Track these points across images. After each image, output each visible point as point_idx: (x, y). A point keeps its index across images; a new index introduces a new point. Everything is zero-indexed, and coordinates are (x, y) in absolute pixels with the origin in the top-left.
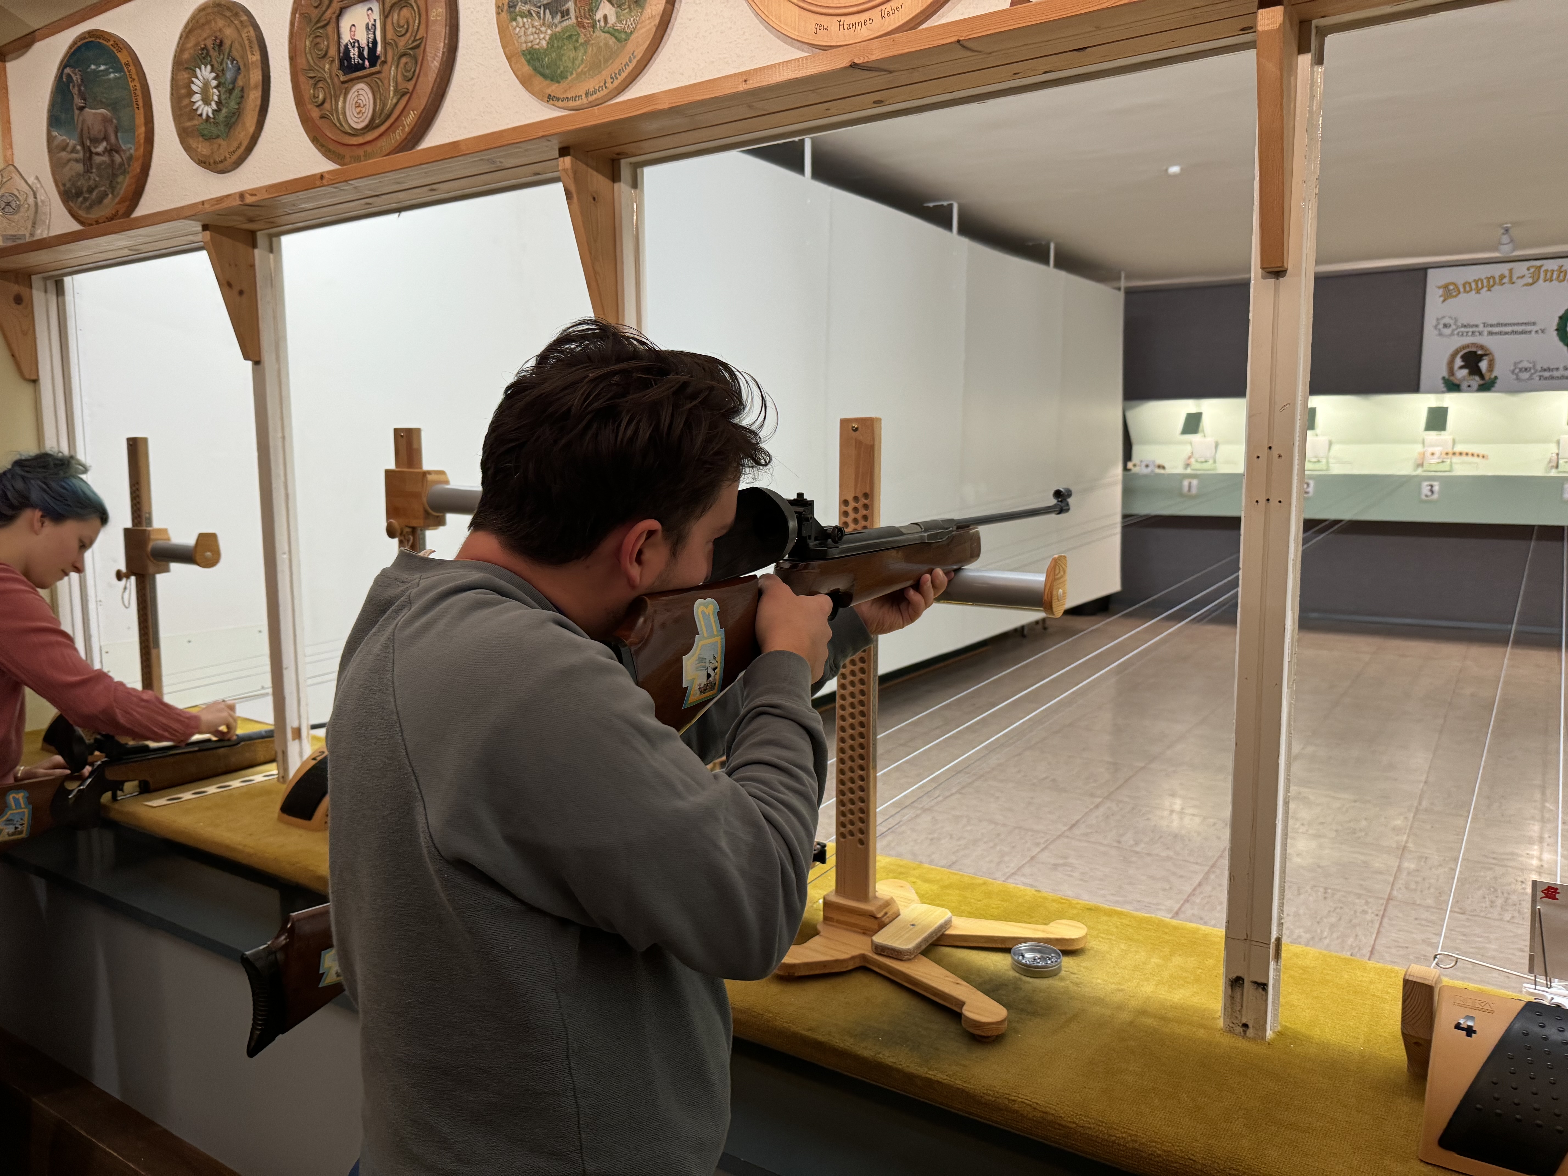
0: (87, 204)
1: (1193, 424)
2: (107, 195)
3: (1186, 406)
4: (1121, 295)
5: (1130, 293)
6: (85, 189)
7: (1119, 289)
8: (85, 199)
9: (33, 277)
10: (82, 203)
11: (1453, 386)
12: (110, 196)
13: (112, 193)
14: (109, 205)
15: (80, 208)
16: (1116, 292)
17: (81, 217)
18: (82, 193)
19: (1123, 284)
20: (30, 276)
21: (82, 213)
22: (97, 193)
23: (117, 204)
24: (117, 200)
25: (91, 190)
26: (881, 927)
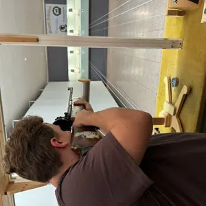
1: (73, 71)
3: (70, 72)
11: (66, 31)
26: (169, 115)
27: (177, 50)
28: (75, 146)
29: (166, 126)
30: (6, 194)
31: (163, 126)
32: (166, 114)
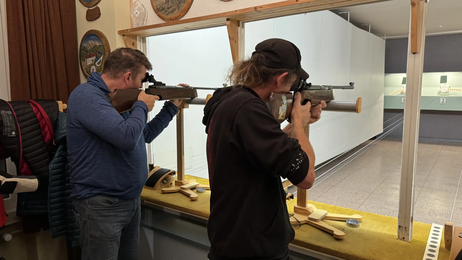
0: (167, 13)
2: (176, 10)
4: (385, 41)
5: (387, 40)
6: (166, 8)
7: (384, 39)
8: (166, 11)
9: (137, 37)
10: (164, 12)
12: (177, 10)
13: (178, 9)
14: (176, 14)
15: (163, 14)
16: (383, 40)
17: (163, 17)
18: (164, 9)
19: (385, 38)
20: (136, 36)
21: (164, 16)
22: (172, 9)
23: (180, 12)
24: (180, 11)
25: (168, 8)
26: (310, 214)
27: (396, 234)
28: (273, 96)
29: (295, 208)
30: (228, 20)
31: (296, 205)
32: (310, 210)
